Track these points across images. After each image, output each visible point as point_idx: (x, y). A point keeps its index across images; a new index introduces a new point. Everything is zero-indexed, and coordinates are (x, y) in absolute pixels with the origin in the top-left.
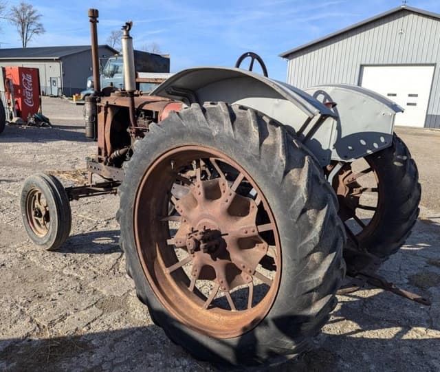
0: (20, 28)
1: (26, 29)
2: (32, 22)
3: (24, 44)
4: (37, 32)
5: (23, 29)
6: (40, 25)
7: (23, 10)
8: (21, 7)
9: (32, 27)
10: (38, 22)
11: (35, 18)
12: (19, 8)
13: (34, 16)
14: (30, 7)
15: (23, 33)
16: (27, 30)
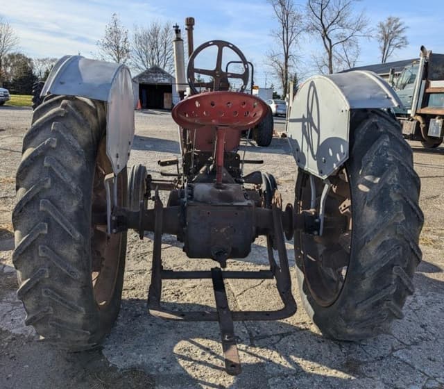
0: (382, 44)
1: (388, 45)
2: (396, 36)
3: (384, 59)
4: (399, 47)
5: (385, 44)
6: (403, 38)
7: (389, 24)
8: (388, 21)
9: (396, 41)
10: (402, 35)
11: (399, 32)
12: (385, 23)
13: (399, 29)
14: (396, 20)
15: (385, 49)
16: (390, 45)
